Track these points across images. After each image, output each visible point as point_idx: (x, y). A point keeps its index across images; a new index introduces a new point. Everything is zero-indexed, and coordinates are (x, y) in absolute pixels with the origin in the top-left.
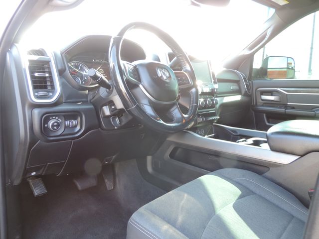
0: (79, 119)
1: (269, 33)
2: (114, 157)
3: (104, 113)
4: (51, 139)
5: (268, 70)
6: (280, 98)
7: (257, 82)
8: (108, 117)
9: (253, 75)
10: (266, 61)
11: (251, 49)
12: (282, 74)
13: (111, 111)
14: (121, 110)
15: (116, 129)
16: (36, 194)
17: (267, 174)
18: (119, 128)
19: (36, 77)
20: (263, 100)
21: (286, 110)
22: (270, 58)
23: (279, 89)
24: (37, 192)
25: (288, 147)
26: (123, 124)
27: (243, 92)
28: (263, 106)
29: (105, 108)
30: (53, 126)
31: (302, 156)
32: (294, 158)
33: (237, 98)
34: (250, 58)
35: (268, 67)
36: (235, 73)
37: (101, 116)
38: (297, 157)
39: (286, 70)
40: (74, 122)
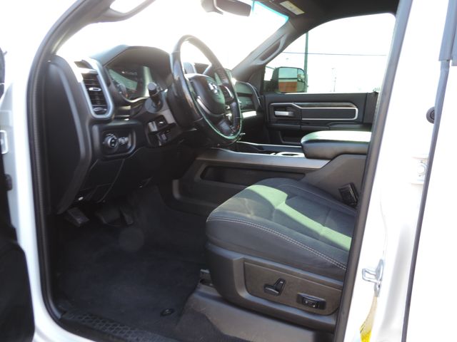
0: (130, 136)
1: (282, 42)
2: (149, 179)
3: (149, 129)
4: (109, 156)
5: (280, 81)
6: (294, 114)
7: (269, 96)
8: (155, 133)
9: (265, 88)
10: (276, 71)
11: (263, 59)
12: (293, 86)
13: (158, 126)
14: (172, 125)
15: (159, 147)
16: (80, 223)
17: (304, 180)
18: (164, 145)
19: (90, 91)
20: (276, 116)
21: (302, 127)
22: (280, 69)
23: (292, 104)
24: (79, 221)
25: (320, 153)
26: (169, 140)
27: (257, 107)
28: (277, 123)
29: (150, 124)
30: (111, 143)
31: (332, 159)
32: (325, 162)
33: (253, 114)
34: (261, 70)
35: (280, 77)
36: (247, 85)
37: (147, 132)
38: (328, 161)
39: (296, 81)
40: (126, 139)
